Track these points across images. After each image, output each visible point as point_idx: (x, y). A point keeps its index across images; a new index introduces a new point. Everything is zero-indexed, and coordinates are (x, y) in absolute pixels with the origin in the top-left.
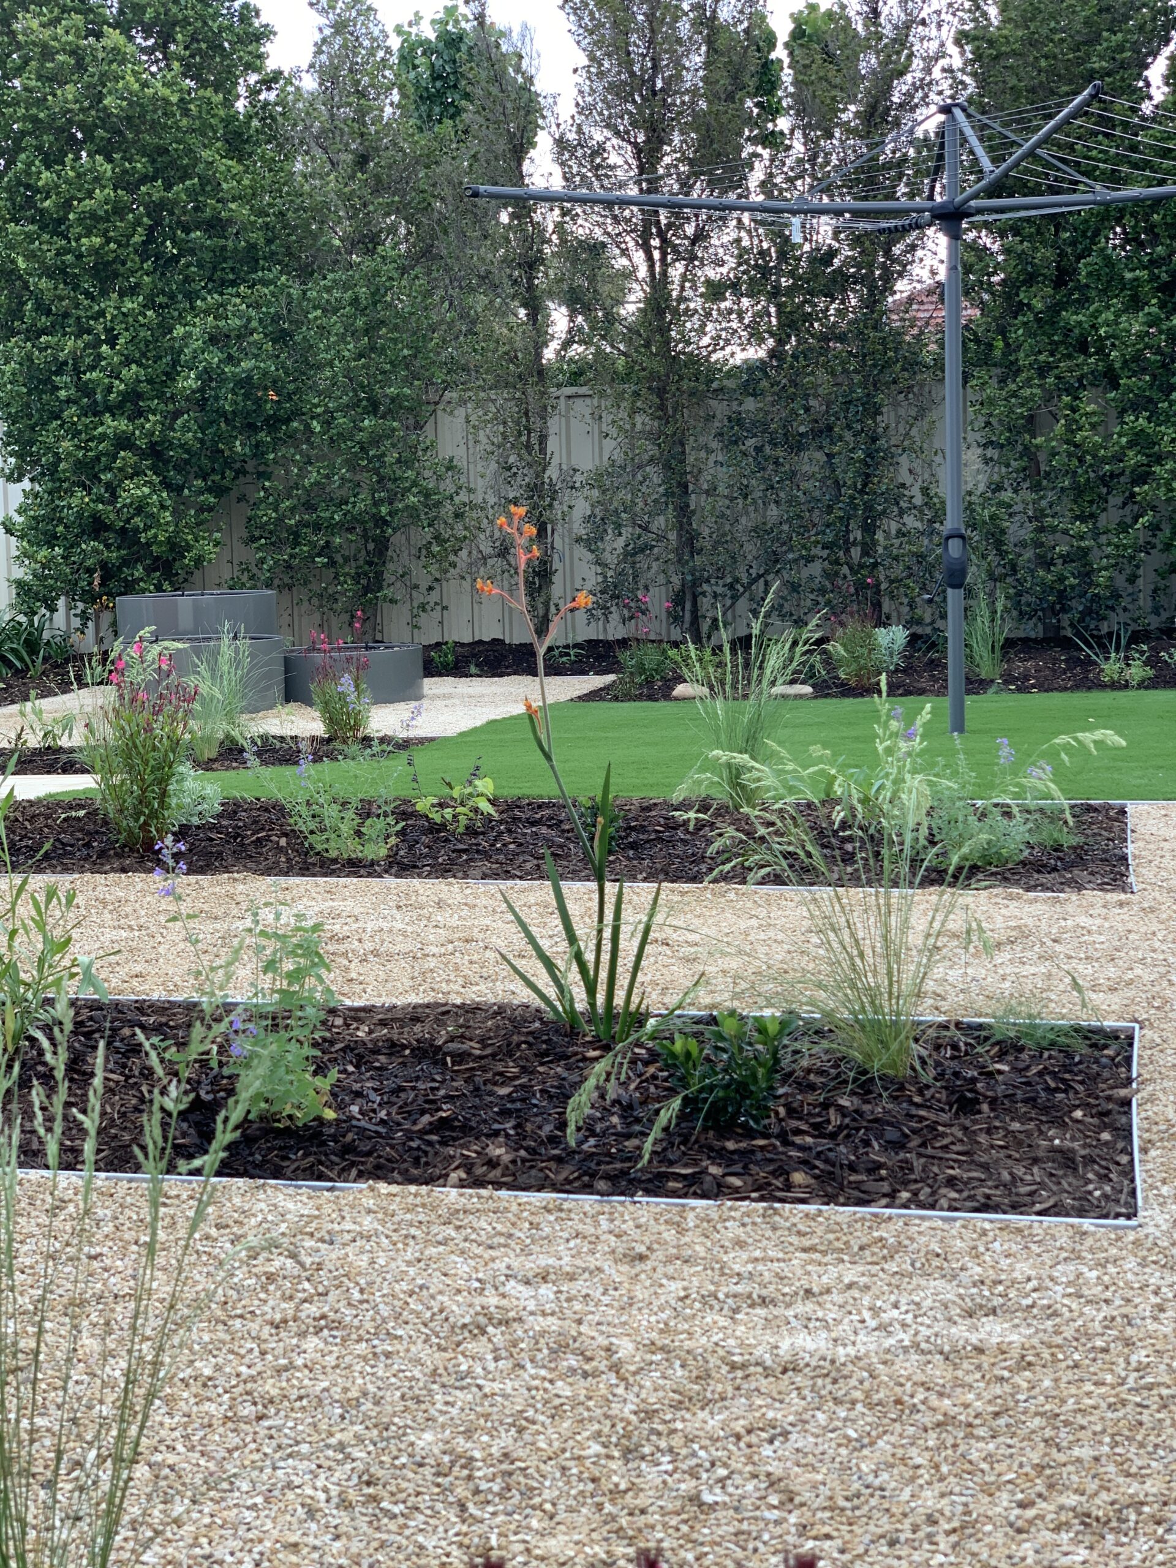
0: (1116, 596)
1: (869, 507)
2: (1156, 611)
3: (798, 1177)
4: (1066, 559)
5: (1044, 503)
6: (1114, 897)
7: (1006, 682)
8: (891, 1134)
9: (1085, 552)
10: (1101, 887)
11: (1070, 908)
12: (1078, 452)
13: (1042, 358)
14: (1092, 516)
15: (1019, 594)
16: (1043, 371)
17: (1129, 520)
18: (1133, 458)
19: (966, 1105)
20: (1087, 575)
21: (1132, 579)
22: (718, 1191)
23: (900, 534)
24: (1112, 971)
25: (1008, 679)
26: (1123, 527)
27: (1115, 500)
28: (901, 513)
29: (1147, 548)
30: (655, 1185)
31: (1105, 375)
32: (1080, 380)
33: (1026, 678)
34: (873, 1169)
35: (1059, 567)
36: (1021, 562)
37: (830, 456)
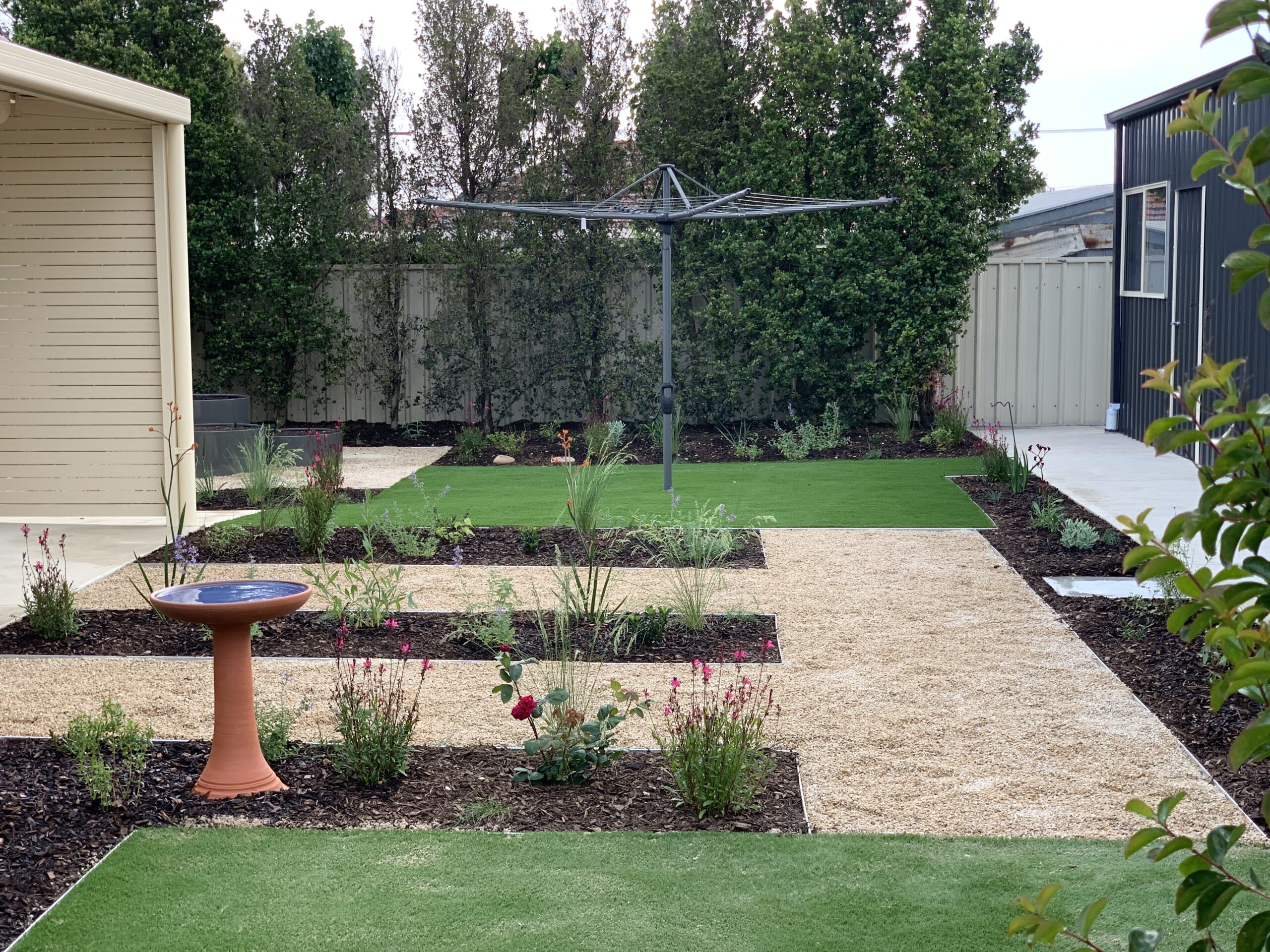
0: (740, 403)
1: (597, 347)
2: (762, 412)
3: (678, 656)
4: (712, 381)
5: (699, 348)
6: (761, 570)
7: (683, 456)
8: (703, 644)
9: (722, 377)
10: (755, 567)
11: (744, 575)
12: (720, 322)
13: (698, 264)
14: (727, 356)
15: (685, 401)
16: (697, 271)
17: (746, 358)
18: (750, 326)
19: (725, 636)
20: (724, 390)
21: (748, 394)
22: (653, 660)
23: (616, 363)
24: (764, 597)
25: (684, 454)
26: (744, 363)
27: (738, 347)
28: (617, 350)
29: (756, 375)
30: (633, 659)
31: (733, 275)
32: (719, 278)
33: (693, 453)
34: (701, 653)
35: (707, 386)
36: (686, 383)
37: (574, 318)
